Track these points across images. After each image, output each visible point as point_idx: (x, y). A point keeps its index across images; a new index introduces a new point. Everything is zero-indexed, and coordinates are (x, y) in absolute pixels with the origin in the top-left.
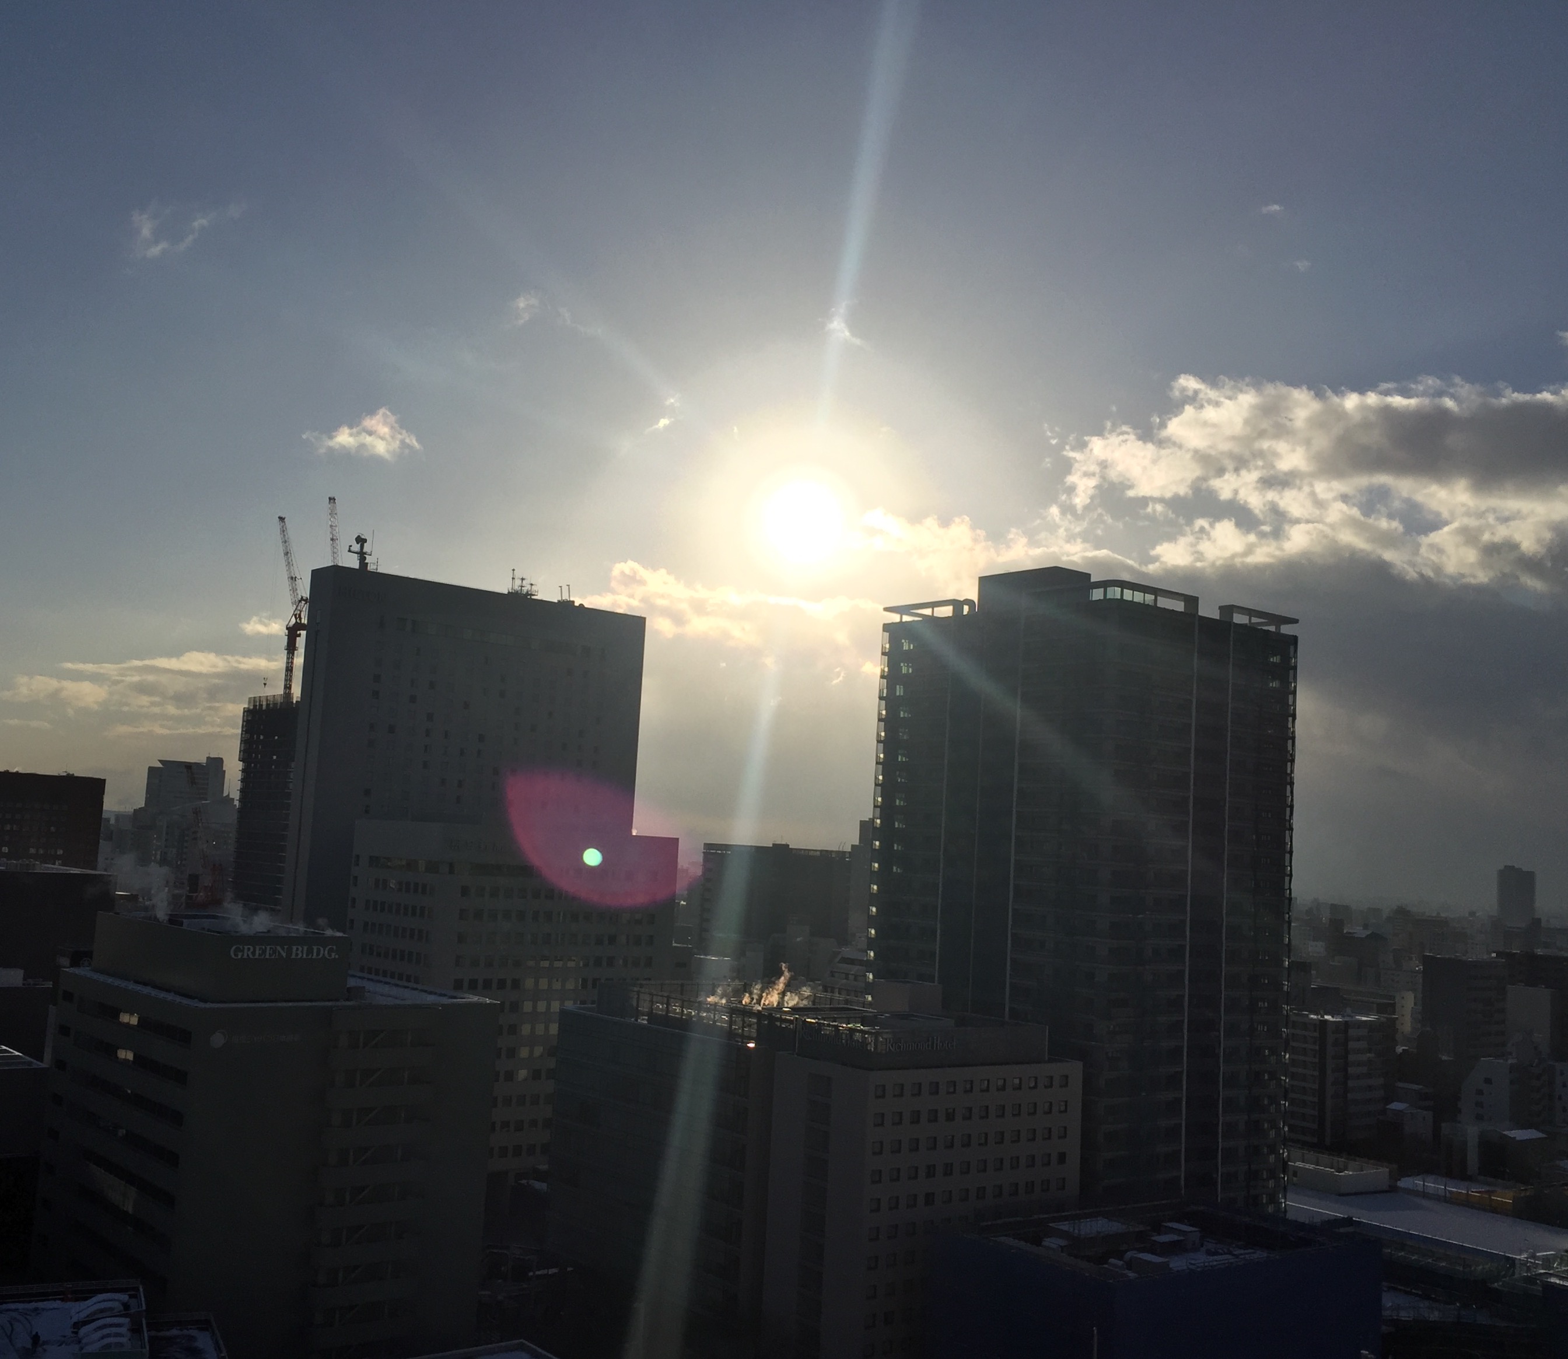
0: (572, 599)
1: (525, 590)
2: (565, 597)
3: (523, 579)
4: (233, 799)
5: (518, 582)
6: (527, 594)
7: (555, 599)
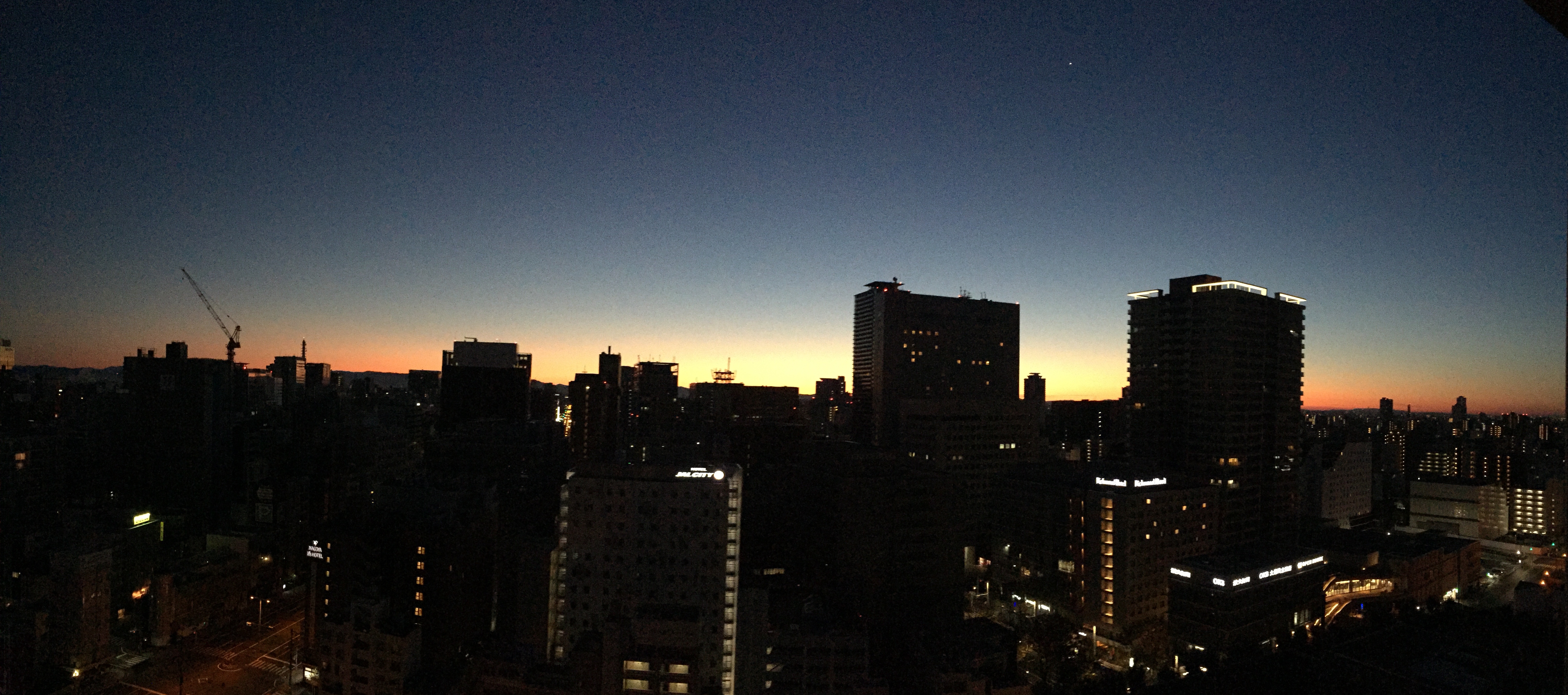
0: (987, 298)
1: (966, 295)
2: (984, 298)
3: (965, 291)
4: (850, 394)
5: (963, 293)
6: (967, 298)
7: (979, 298)
